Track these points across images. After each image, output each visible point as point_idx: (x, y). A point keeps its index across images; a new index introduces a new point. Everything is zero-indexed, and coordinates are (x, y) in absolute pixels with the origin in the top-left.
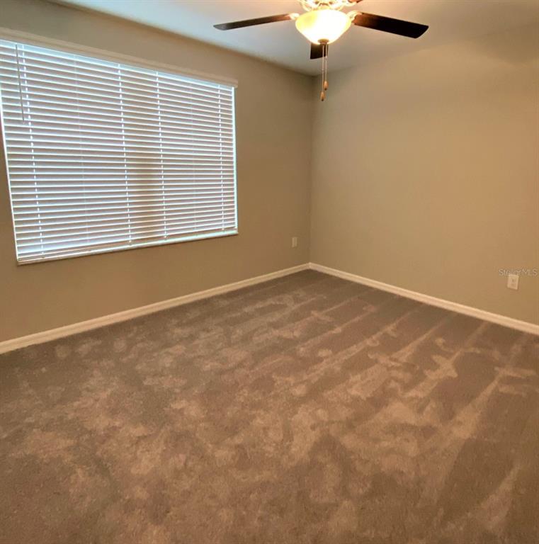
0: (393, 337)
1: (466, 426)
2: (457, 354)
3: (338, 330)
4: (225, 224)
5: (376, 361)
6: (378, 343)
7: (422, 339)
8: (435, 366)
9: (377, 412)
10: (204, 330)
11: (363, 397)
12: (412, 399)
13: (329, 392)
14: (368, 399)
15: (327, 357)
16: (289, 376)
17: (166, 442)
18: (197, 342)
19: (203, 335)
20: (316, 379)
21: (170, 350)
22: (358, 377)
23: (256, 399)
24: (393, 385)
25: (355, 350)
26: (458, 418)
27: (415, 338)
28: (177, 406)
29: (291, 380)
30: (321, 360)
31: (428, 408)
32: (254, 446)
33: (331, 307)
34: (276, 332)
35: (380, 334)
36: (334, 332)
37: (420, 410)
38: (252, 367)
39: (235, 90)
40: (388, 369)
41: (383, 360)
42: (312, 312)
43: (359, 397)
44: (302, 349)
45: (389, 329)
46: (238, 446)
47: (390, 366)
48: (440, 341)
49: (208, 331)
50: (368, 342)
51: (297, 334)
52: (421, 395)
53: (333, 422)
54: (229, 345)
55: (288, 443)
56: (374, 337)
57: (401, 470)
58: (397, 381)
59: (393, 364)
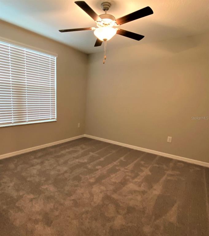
0: (124, 161)
1: (157, 190)
2: (150, 167)
3: (102, 159)
4: (52, 117)
5: (119, 170)
6: (119, 164)
7: (135, 162)
8: (142, 171)
9: (124, 186)
10: (46, 160)
11: (117, 182)
12: (136, 182)
13: (104, 181)
14: (119, 182)
15: (100, 169)
16: (87, 175)
17: (43, 200)
18: (45, 164)
19: (47, 162)
20: (98, 176)
21: (35, 167)
22: (114, 175)
23: (76, 184)
24: (128, 177)
25: (110, 166)
26: (154, 188)
27: (133, 162)
28: (44, 187)
29: (88, 177)
30: (97, 170)
31: (142, 185)
32: (79, 200)
33: (97, 151)
34: (77, 160)
35: (119, 160)
36: (100, 160)
37: (140, 186)
38: (71, 173)
39: (57, 58)
40: (125, 172)
41: (122, 169)
42: (90, 153)
43: (116, 182)
44: (89, 166)
45: (122, 158)
46: (73, 200)
47: (125, 171)
48: (142, 162)
49: (48, 160)
50: (115, 163)
51: (86, 161)
52: (139, 181)
53: (108, 191)
54: (59, 165)
55: (92, 198)
56: (117, 161)
57: (137, 205)
58: (129, 176)
59: (126, 170)
